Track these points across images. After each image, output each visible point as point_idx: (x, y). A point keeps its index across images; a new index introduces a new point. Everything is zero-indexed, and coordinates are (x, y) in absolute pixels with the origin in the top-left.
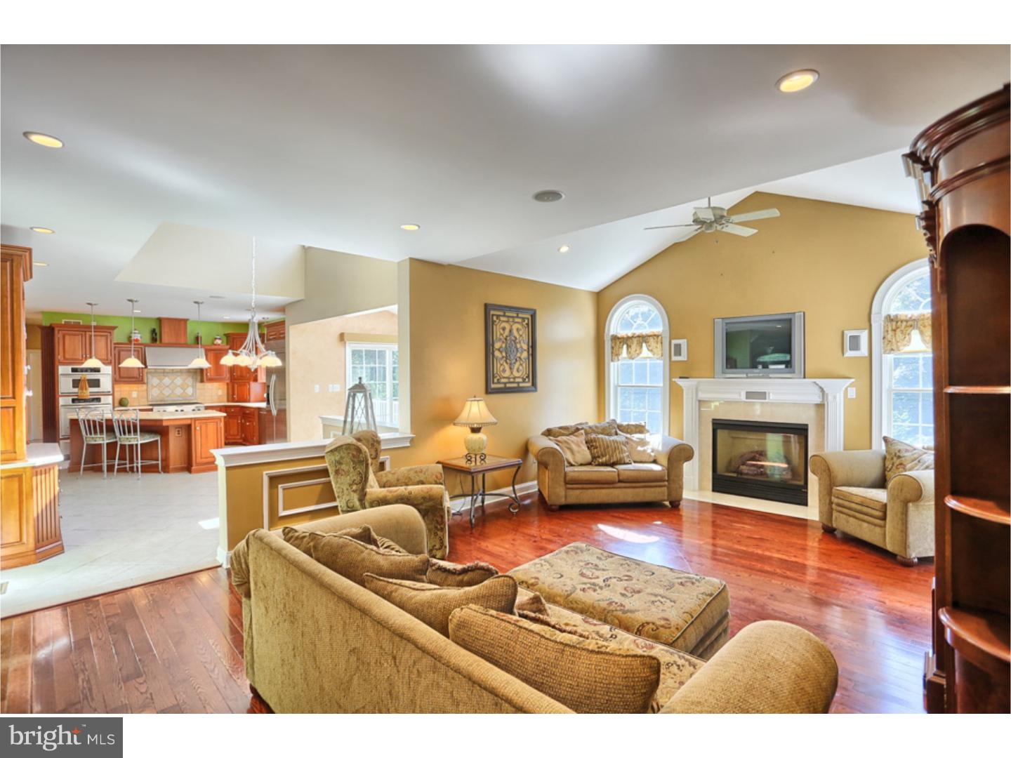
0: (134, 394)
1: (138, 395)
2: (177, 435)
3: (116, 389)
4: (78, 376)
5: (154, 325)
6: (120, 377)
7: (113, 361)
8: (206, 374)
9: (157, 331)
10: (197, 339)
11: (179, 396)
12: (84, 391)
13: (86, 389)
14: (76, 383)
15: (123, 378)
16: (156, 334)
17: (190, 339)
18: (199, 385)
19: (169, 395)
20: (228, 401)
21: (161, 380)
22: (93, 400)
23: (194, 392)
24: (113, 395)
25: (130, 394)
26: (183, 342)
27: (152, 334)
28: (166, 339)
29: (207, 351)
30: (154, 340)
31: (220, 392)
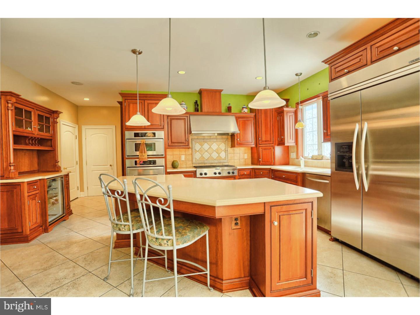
0: (183, 158)
1: (186, 158)
2: (234, 227)
3: (168, 153)
4: (139, 141)
5: (196, 98)
6: (172, 142)
7: (166, 126)
8: (237, 140)
9: (199, 103)
10: (229, 109)
11: (215, 160)
12: (143, 154)
13: (145, 153)
14: (137, 147)
15: (174, 143)
16: (198, 105)
17: (224, 109)
18: (230, 150)
19: (208, 159)
20: (253, 164)
21: (202, 145)
22: (150, 162)
23: (227, 155)
24: (165, 158)
25: (180, 158)
26: (218, 111)
27: (195, 105)
28: (205, 109)
29: (237, 118)
30: (197, 110)
31: (246, 156)
